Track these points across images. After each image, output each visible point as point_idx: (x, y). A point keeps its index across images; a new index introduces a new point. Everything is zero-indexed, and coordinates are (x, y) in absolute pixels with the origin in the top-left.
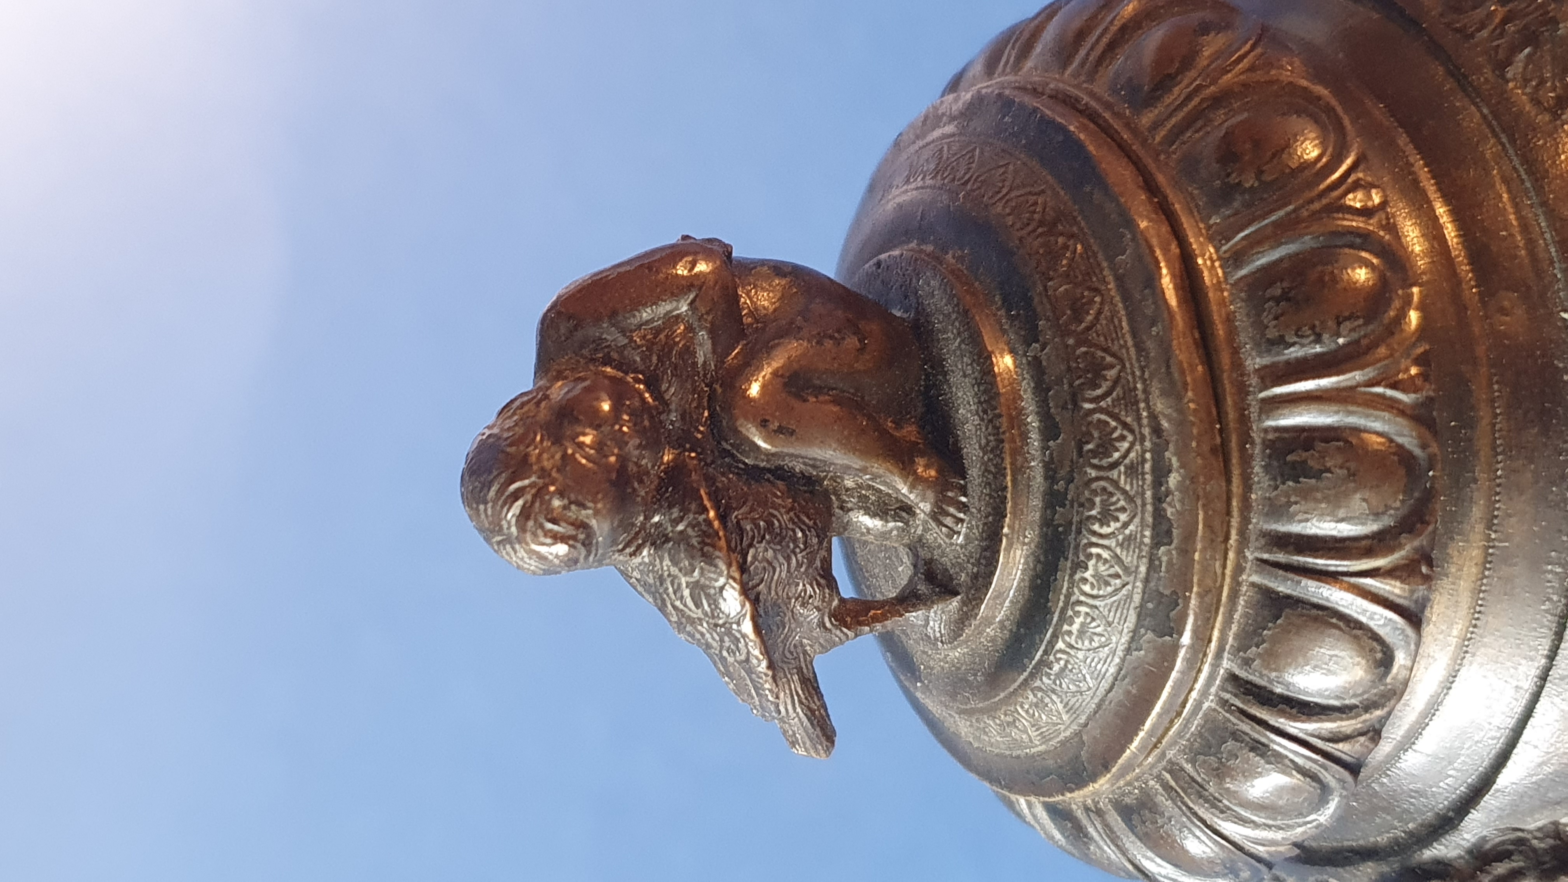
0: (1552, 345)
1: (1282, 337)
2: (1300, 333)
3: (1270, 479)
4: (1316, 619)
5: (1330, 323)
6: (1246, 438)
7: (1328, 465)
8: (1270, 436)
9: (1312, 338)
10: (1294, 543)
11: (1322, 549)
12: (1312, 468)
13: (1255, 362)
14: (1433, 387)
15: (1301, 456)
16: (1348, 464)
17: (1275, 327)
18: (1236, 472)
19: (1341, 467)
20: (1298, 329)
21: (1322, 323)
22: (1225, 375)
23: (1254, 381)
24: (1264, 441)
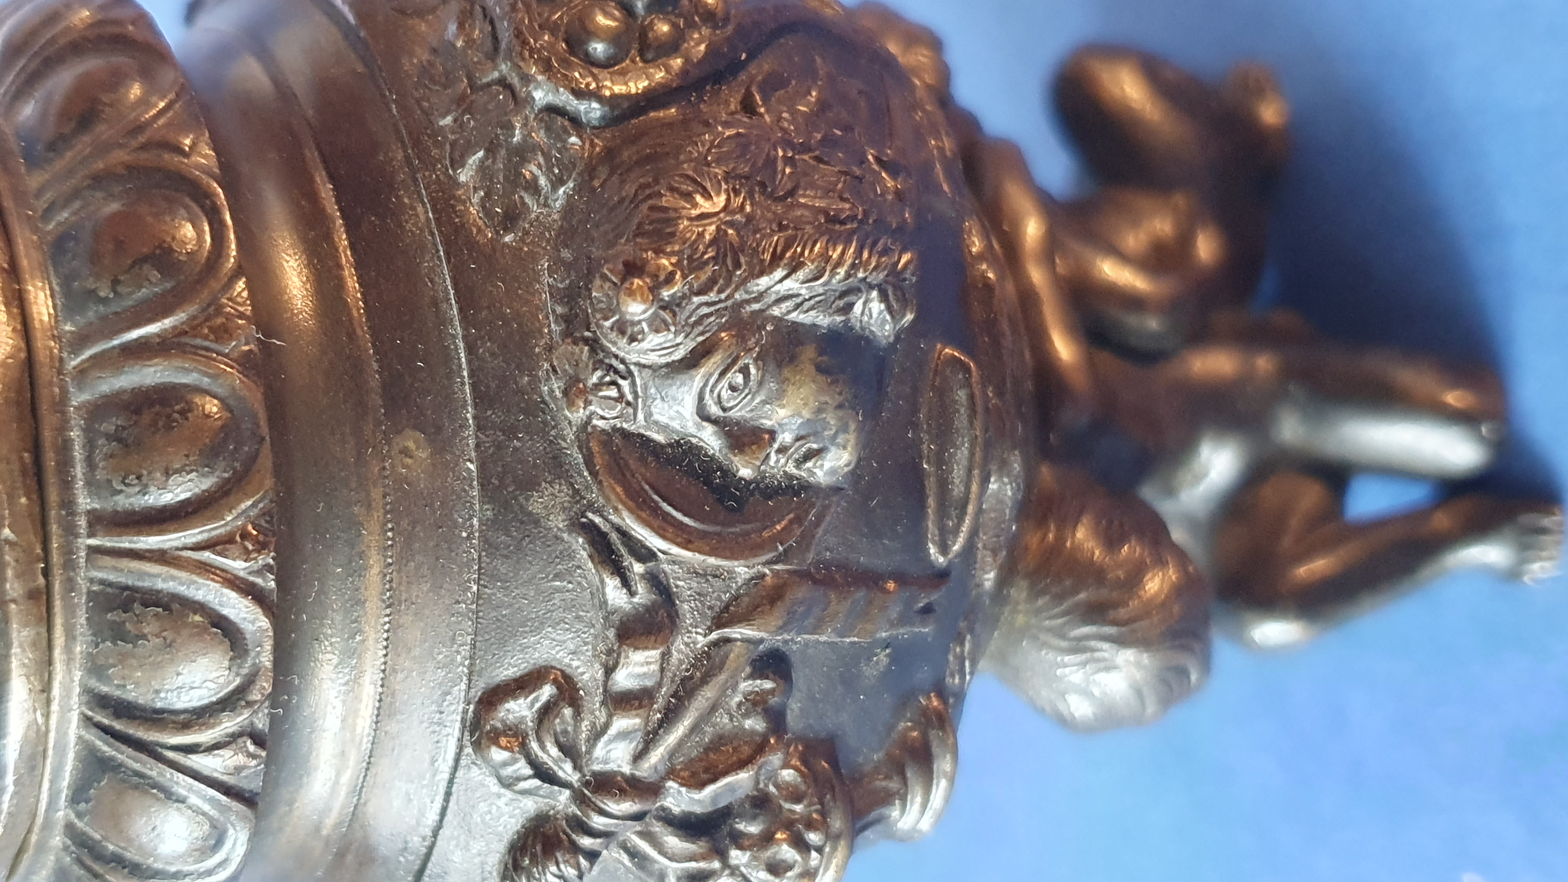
0: (454, 497)
1: (109, 481)
2: (127, 481)
3: (92, 635)
4: (136, 787)
5: (158, 475)
6: (70, 585)
7: (146, 631)
8: (95, 588)
9: (137, 489)
10: (113, 706)
11: (140, 717)
12: (130, 631)
13: (84, 502)
14: (272, 554)
15: (120, 617)
16: (165, 634)
17: (103, 469)
18: (58, 621)
19: (157, 636)
20: (124, 478)
21: (150, 473)
22: (53, 512)
23: (82, 522)
24: (89, 593)
